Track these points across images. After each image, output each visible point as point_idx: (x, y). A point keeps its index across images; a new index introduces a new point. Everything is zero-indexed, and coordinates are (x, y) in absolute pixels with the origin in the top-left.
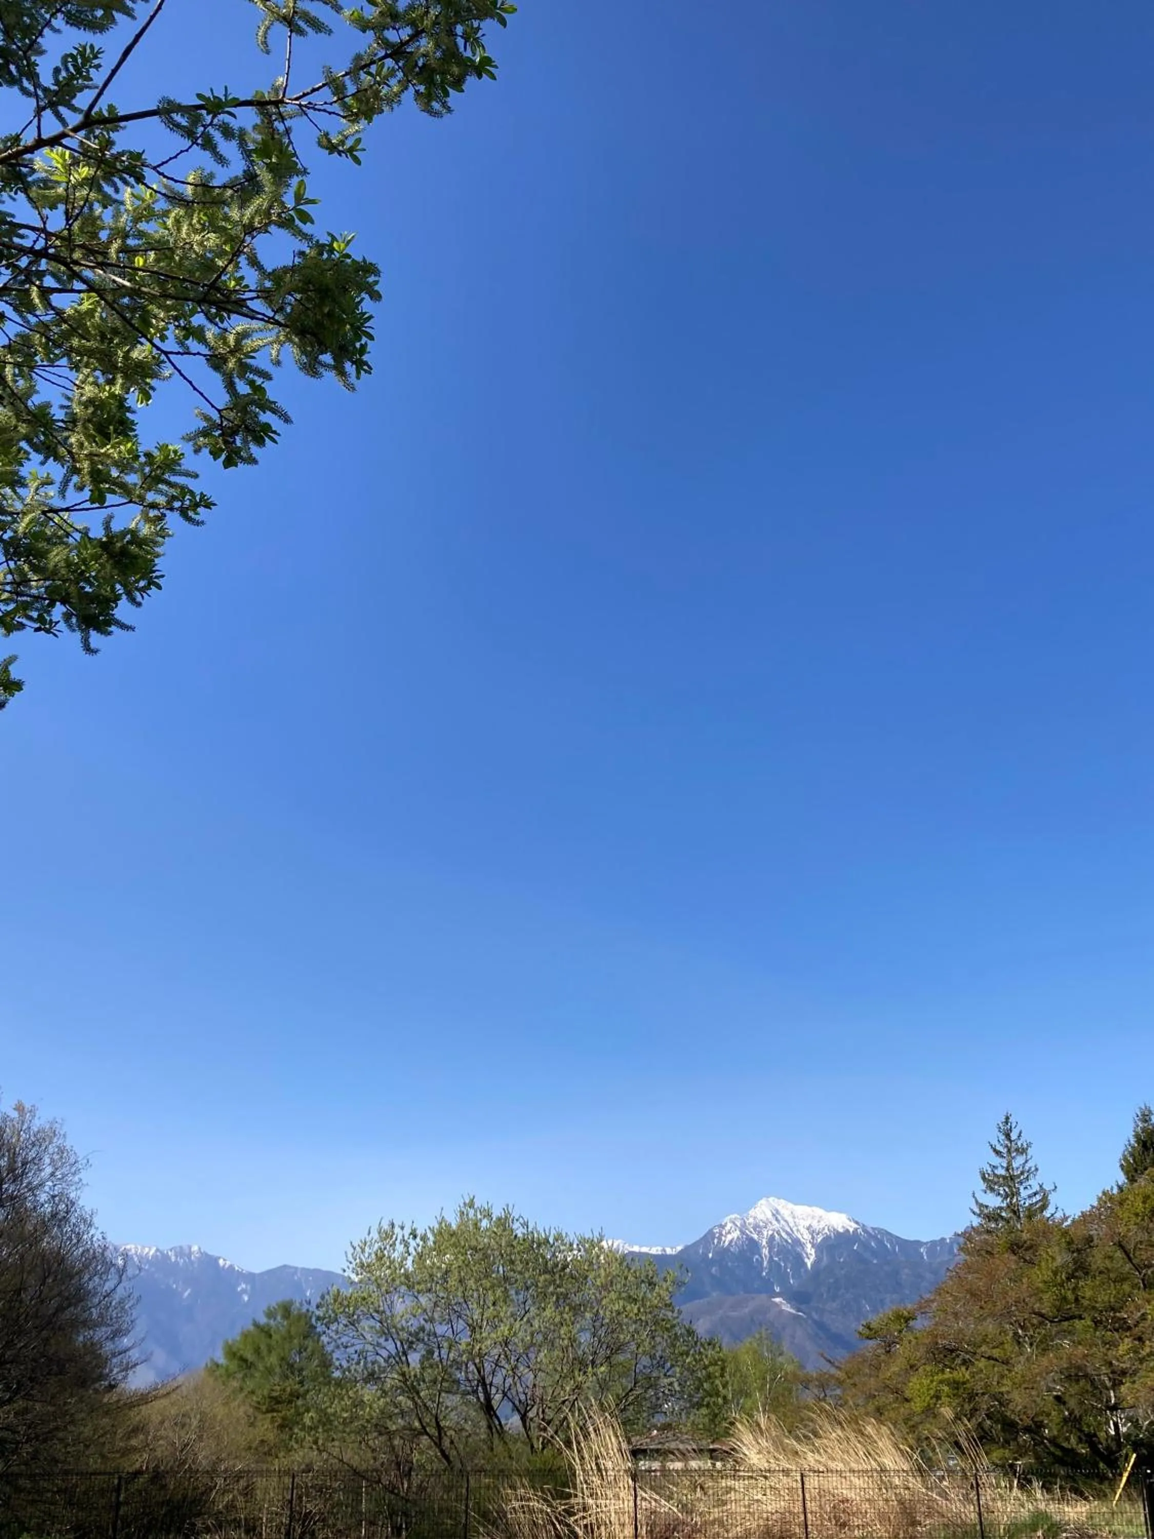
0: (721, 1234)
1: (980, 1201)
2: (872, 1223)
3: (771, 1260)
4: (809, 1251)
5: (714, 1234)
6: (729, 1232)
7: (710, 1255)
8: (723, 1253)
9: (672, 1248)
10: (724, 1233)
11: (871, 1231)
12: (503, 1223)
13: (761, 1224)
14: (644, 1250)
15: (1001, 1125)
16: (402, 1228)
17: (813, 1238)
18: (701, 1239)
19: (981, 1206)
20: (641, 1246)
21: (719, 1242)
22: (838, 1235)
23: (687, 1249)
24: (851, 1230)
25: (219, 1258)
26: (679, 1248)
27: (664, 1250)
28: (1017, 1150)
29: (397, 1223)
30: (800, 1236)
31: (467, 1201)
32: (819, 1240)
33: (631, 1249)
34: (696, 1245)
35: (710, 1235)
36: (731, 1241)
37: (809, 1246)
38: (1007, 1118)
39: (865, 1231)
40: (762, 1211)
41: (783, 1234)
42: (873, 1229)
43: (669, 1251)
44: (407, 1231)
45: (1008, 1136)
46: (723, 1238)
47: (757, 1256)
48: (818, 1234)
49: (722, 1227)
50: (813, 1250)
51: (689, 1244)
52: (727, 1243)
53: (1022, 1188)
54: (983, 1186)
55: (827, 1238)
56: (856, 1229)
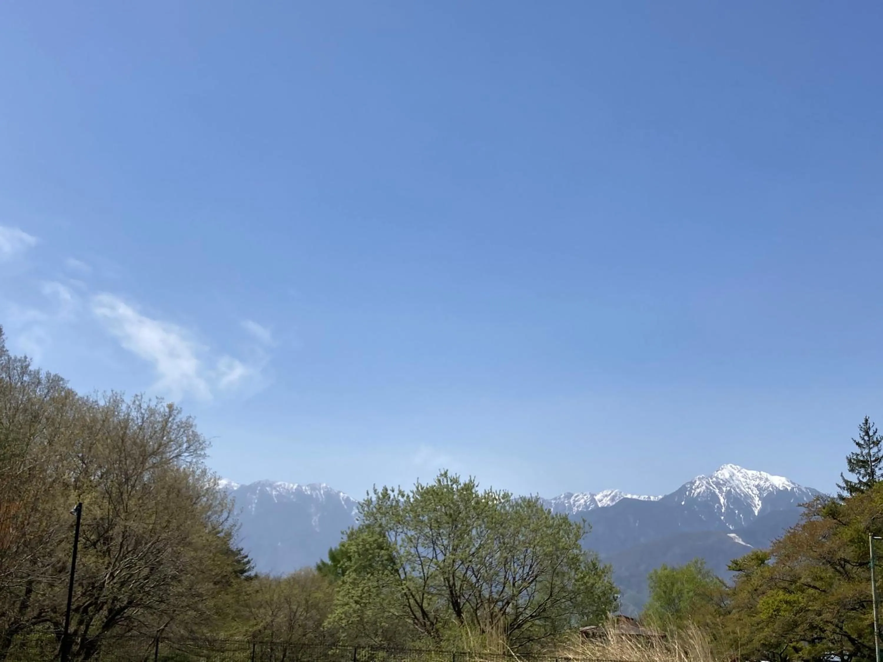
0: (692, 488)
1: (846, 478)
2: (805, 484)
3: (727, 508)
4: (757, 502)
5: (687, 488)
6: (698, 487)
7: (683, 503)
8: (692, 501)
9: (655, 497)
10: (694, 487)
11: (804, 490)
12: (469, 487)
13: (721, 482)
14: (635, 497)
15: (862, 425)
16: (393, 491)
17: (760, 493)
18: (677, 491)
19: (846, 482)
20: (632, 494)
21: (690, 494)
22: (779, 491)
23: (666, 498)
24: (789, 488)
25: (340, 492)
26: (660, 497)
27: (649, 498)
28: (873, 443)
29: (389, 488)
30: (750, 492)
31: (443, 473)
32: (765, 495)
33: (625, 497)
34: (673, 495)
35: (683, 489)
36: (699, 493)
37: (757, 499)
38: (867, 420)
39: (800, 489)
40: (724, 473)
41: (738, 490)
42: (806, 488)
43: (652, 498)
44: (396, 492)
45: (867, 433)
46: (693, 491)
47: (717, 505)
48: (764, 491)
49: (693, 483)
50: (760, 502)
51: (668, 494)
52: (695, 495)
53: (877, 469)
54: (847, 467)
55: (770, 494)
56: (793, 488)
